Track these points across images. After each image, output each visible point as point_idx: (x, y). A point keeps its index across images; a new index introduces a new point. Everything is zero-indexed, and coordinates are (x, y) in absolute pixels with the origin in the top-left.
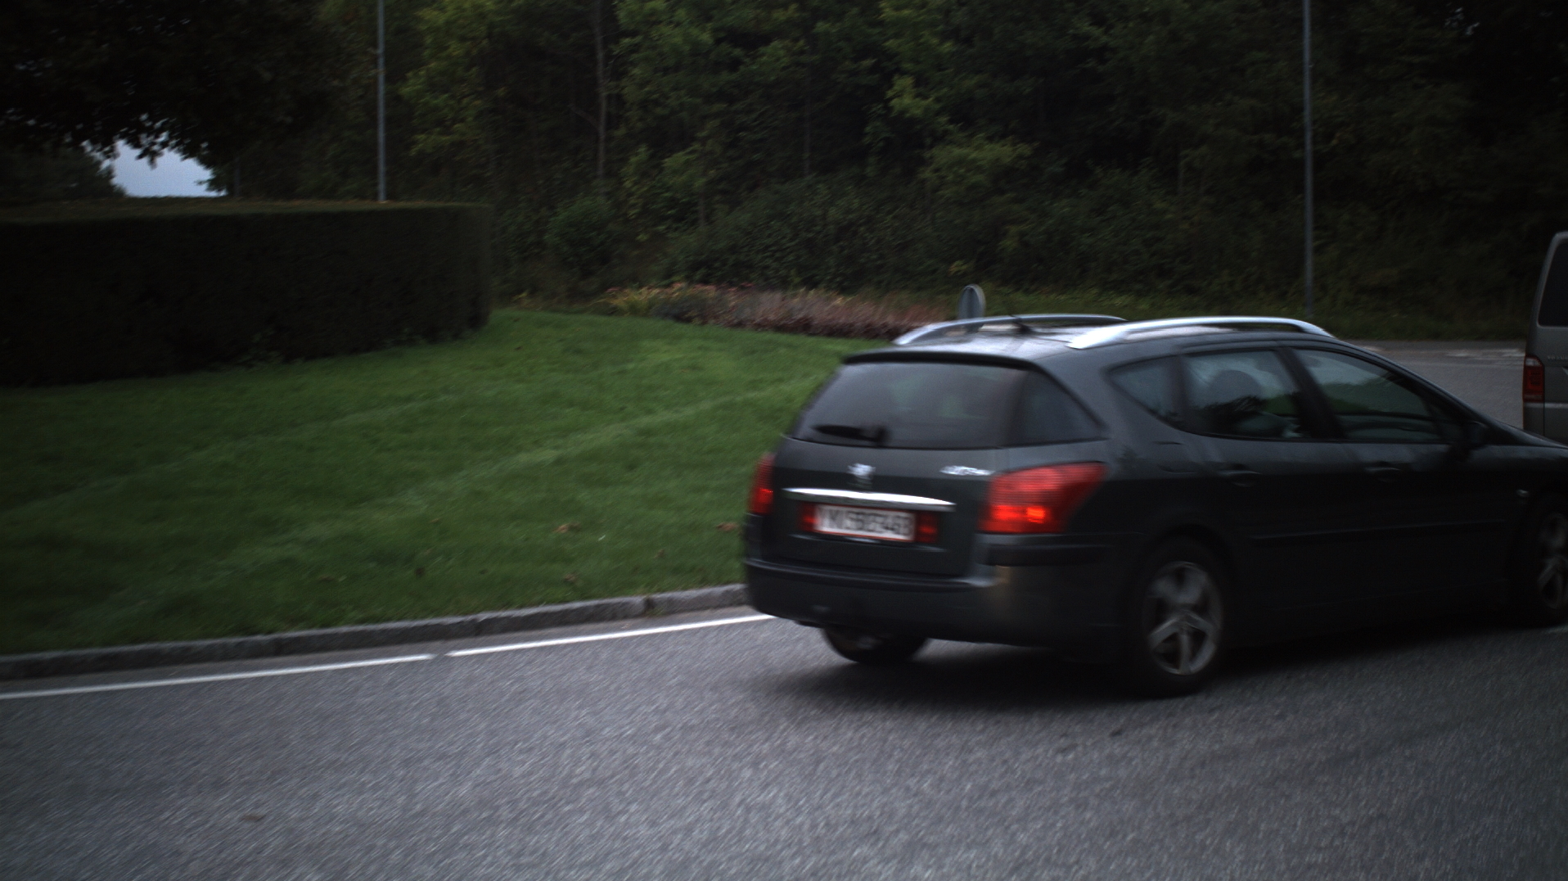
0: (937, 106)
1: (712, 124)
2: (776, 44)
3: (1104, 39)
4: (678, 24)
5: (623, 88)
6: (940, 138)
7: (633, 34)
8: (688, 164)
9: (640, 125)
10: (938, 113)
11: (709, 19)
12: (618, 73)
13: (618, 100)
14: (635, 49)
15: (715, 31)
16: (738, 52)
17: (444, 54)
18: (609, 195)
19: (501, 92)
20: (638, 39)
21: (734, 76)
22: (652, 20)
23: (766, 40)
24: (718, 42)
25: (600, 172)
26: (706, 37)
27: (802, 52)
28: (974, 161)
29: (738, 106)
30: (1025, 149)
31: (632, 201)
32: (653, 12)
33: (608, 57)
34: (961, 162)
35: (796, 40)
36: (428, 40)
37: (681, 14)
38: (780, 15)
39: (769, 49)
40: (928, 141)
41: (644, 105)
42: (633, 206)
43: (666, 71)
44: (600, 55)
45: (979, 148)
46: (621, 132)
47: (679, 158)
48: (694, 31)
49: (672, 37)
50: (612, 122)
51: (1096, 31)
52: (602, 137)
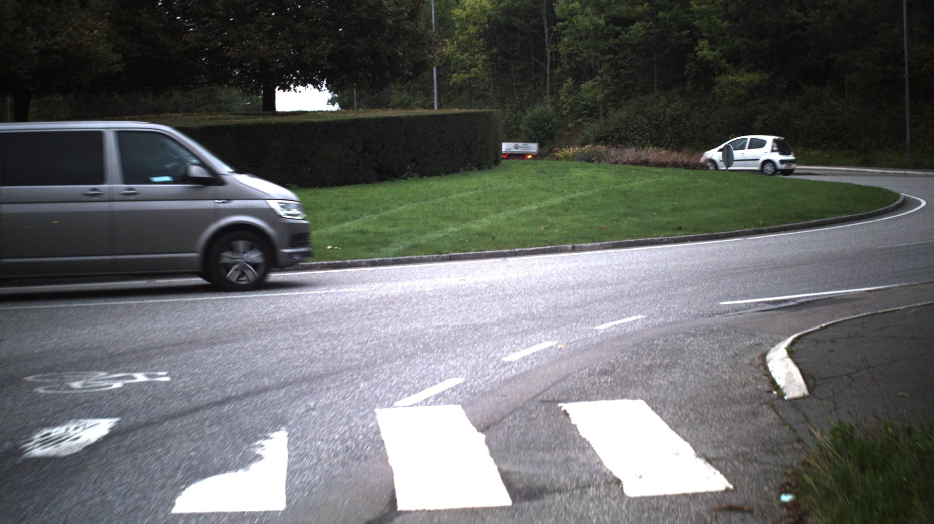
0: (721, 55)
1: (606, 66)
2: (638, 24)
3: (804, 18)
4: (587, 15)
5: (559, 48)
6: (722, 72)
7: (563, 20)
8: (594, 87)
9: (568, 67)
10: (722, 58)
11: (603, 12)
12: (556, 40)
13: (557, 54)
14: (564, 28)
15: (605, 18)
16: (618, 28)
17: (465, 32)
18: (552, 104)
19: (495, 50)
20: (567, 22)
21: (617, 41)
22: (573, 13)
23: (633, 22)
24: (608, 23)
25: (548, 92)
26: (602, 22)
27: (651, 28)
28: (740, 82)
29: (620, 56)
30: (766, 76)
31: (564, 106)
32: (574, 9)
33: (551, 31)
34: (733, 83)
35: (648, 21)
36: (457, 25)
37: (588, 10)
38: (639, 9)
39: (634, 27)
40: (717, 73)
41: (570, 56)
42: (566, 109)
43: (581, 39)
44: (546, 31)
45: (742, 76)
46: (558, 71)
47: (590, 83)
48: (595, 19)
49: (584, 21)
50: (553, 66)
51: (800, 15)
52: (548, 72)
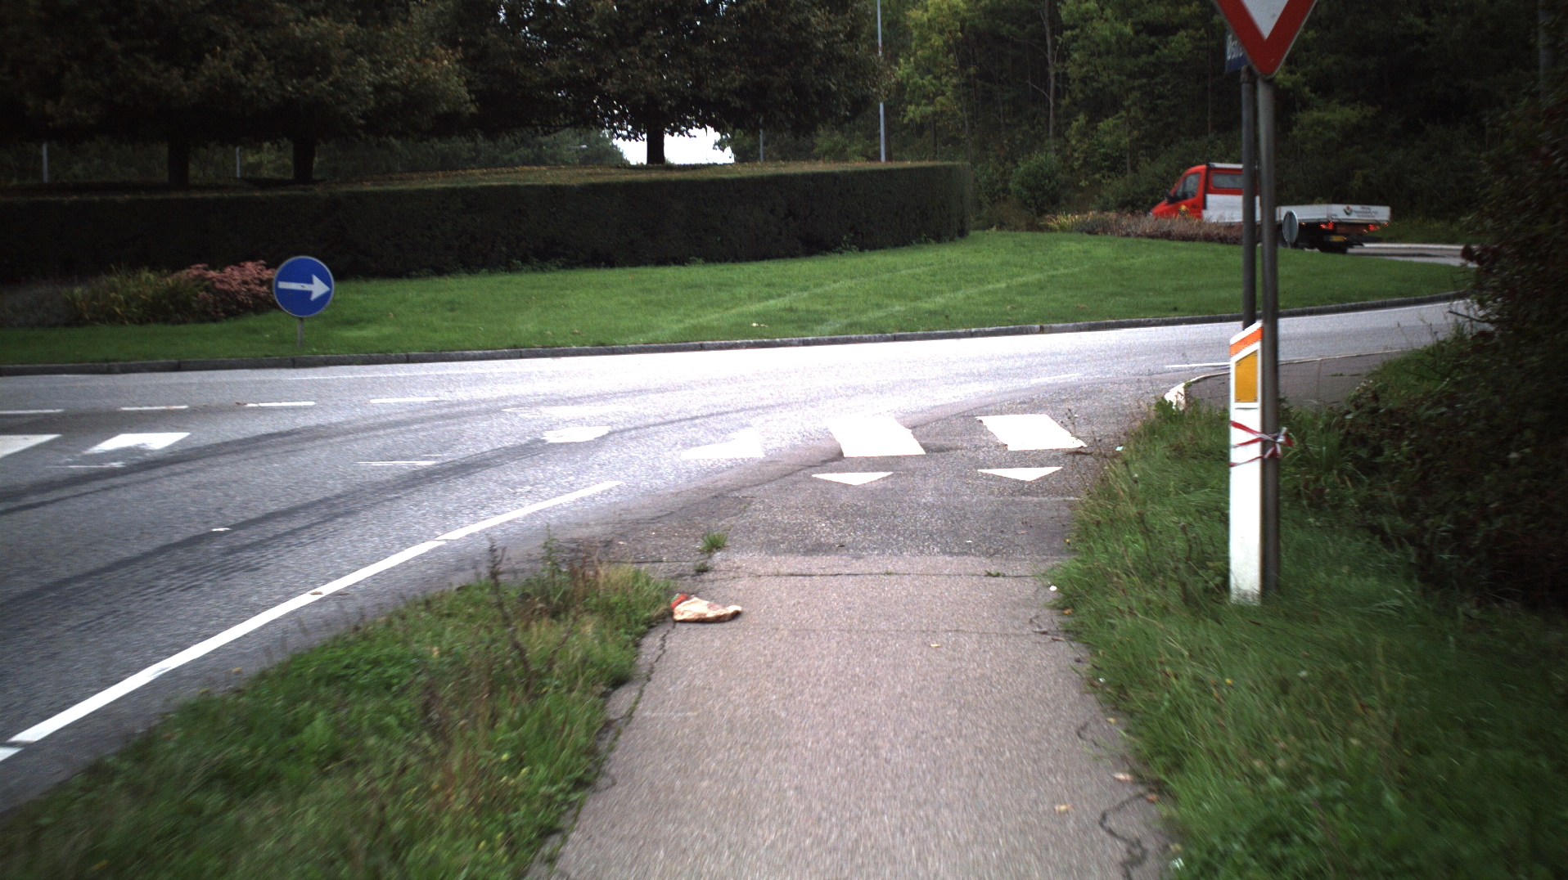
0: (1304, 80)
1: (1137, 94)
2: (1182, 33)
3: (1425, 27)
4: (1106, 20)
5: (1067, 68)
6: (1306, 105)
7: (1072, 28)
8: (1116, 126)
9: (1080, 96)
10: (1305, 84)
11: (1129, 15)
12: (1063, 56)
13: (1063, 78)
14: (1075, 39)
15: (1134, 24)
16: (1153, 40)
17: (927, 45)
18: (1058, 151)
19: (972, 70)
20: (1077, 31)
21: (1152, 59)
22: (1086, 18)
23: (1175, 29)
24: (1137, 33)
25: (1051, 133)
26: (1128, 30)
27: (1202, 39)
28: (1329, 121)
29: (1158, 80)
30: (1370, 111)
31: (1076, 155)
32: (1087, 11)
33: (1055, 43)
34: (1319, 122)
35: (1198, 29)
36: (915, 33)
37: (1108, 12)
38: (1185, 11)
39: (1176, 38)
40: (1298, 105)
41: (1084, 80)
42: (1078, 159)
43: (1100, 55)
44: (1049, 42)
45: (1334, 111)
46: (1066, 101)
47: (1111, 121)
48: (1118, 25)
49: (1102, 30)
50: (1059, 94)
51: (1419, 22)
52: (1052, 104)
